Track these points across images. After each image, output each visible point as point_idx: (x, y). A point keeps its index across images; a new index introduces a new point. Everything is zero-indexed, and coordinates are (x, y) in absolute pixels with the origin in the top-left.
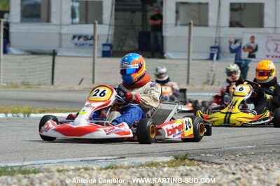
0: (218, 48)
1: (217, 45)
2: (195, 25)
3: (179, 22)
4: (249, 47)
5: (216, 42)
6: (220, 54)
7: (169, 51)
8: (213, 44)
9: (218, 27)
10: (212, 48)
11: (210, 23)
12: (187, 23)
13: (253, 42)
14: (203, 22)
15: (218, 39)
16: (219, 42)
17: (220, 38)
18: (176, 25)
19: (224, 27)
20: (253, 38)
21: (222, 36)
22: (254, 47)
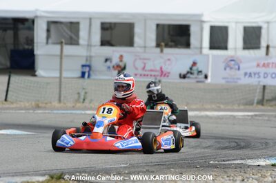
0: (89, 66)
1: (88, 63)
2: (66, 44)
3: (50, 41)
4: (118, 66)
5: (87, 60)
6: (91, 73)
7: (41, 69)
8: (84, 63)
9: (89, 46)
10: (83, 66)
11: (81, 42)
12: (59, 41)
13: (121, 61)
14: (74, 41)
15: (89, 58)
16: (90, 61)
17: (91, 57)
18: (47, 43)
19: (95, 46)
20: (121, 57)
21: (93, 54)
22: (123, 66)
